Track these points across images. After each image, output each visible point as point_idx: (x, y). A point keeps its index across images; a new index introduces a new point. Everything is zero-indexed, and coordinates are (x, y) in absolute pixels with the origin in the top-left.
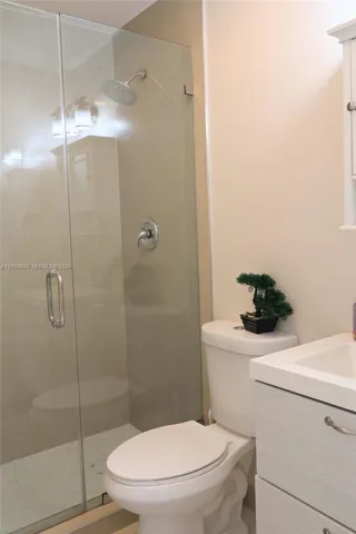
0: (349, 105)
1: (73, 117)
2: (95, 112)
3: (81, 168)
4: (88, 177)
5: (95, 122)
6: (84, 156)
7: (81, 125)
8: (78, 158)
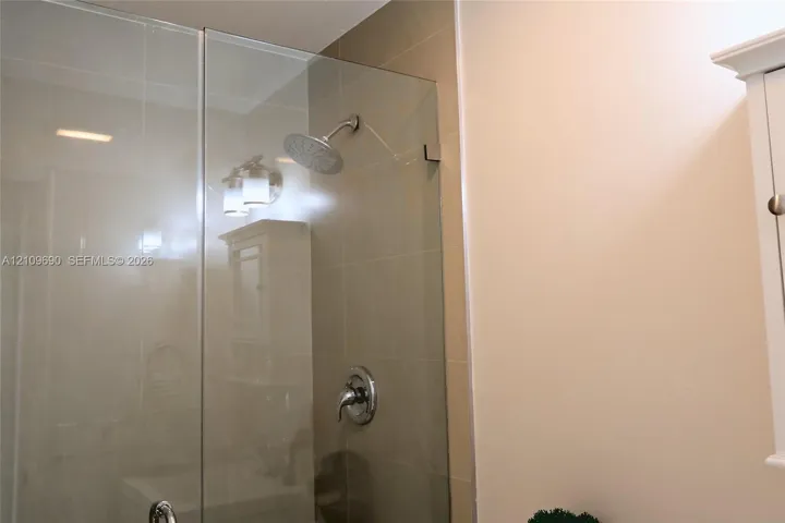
0: (771, 203)
1: (241, 185)
2: (276, 180)
3: (251, 270)
4: (260, 288)
5: (277, 196)
6: (254, 251)
7: (253, 201)
8: (245, 253)
